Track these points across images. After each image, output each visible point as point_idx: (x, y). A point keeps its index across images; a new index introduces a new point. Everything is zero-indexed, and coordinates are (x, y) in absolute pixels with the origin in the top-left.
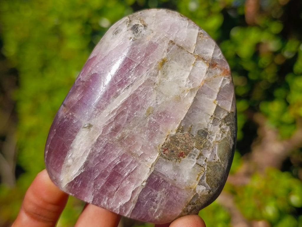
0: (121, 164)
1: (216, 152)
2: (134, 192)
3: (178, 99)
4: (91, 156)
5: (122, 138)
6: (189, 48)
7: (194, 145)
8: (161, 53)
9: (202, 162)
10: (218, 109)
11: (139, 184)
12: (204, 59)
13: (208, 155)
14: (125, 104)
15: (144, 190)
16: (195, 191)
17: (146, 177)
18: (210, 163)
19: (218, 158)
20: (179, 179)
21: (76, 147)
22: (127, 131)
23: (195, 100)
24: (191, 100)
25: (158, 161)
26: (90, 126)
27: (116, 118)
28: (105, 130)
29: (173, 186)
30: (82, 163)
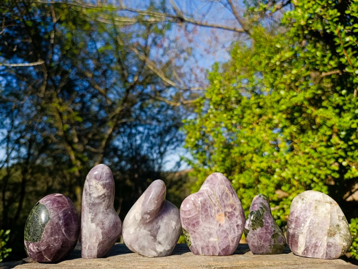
0: (317, 243)
1: (344, 230)
2: (324, 250)
3: (325, 217)
4: (306, 242)
5: (313, 234)
6: (322, 200)
7: (337, 230)
8: (314, 204)
9: (341, 235)
10: (339, 216)
11: (325, 247)
12: (327, 202)
13: (342, 232)
14: (310, 223)
15: (327, 249)
16: (343, 245)
17: (326, 244)
18: (344, 234)
19: (346, 232)
20: (336, 242)
21: (300, 241)
22: (314, 232)
23: (331, 216)
24: (329, 216)
25: (327, 238)
26: (302, 233)
27: (309, 228)
28: (307, 233)
29: (336, 245)
30: (304, 245)
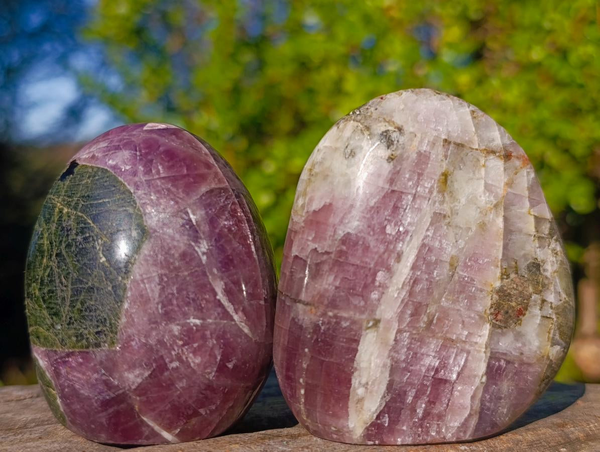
0: (444, 365)
1: (560, 289)
2: (473, 398)
3: (483, 226)
4: (393, 370)
5: (430, 322)
6: (471, 141)
7: (531, 289)
8: (438, 164)
9: (549, 311)
10: (538, 220)
11: (477, 382)
12: (493, 152)
13: (551, 298)
14: (414, 267)
15: (486, 388)
16: (548, 357)
17: (482, 368)
18: (557, 307)
19: (564, 296)
20: (526, 350)
21: (363, 365)
22: (432, 309)
23: (506, 219)
24: (500, 222)
25: (491, 335)
26: (377, 322)
27: (411, 293)
28: (400, 320)
29: (522, 363)
30: (383, 388)
